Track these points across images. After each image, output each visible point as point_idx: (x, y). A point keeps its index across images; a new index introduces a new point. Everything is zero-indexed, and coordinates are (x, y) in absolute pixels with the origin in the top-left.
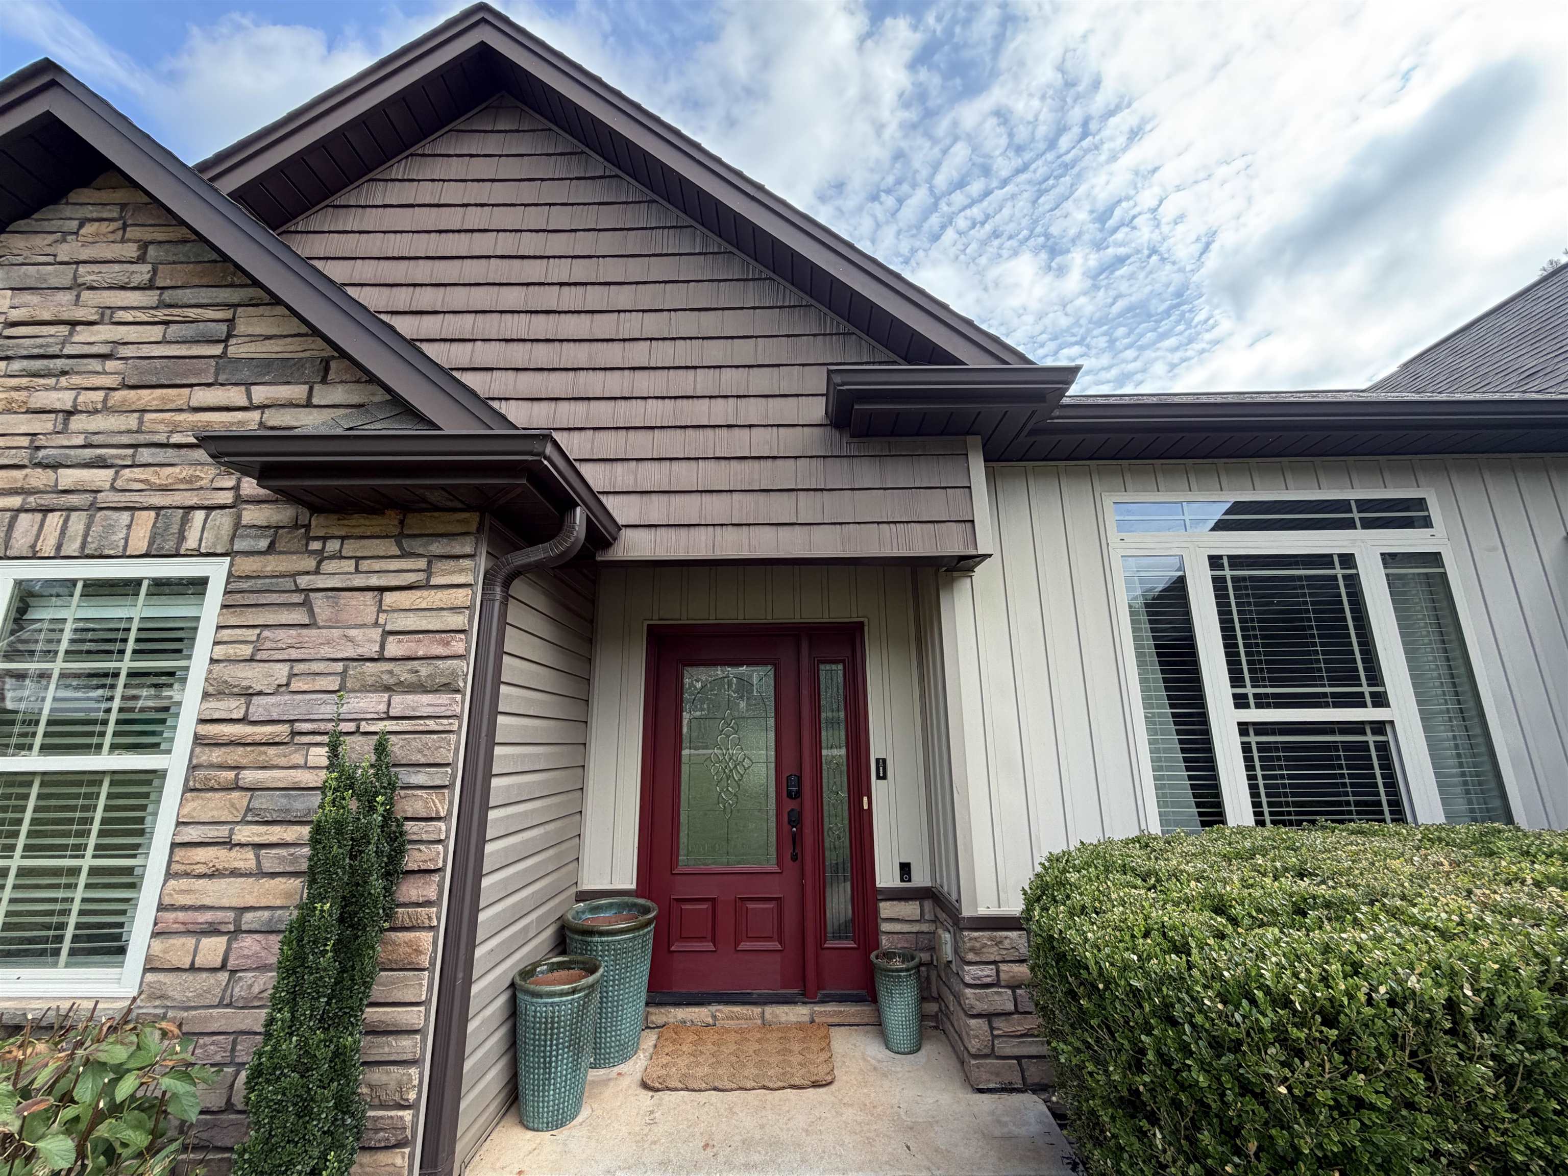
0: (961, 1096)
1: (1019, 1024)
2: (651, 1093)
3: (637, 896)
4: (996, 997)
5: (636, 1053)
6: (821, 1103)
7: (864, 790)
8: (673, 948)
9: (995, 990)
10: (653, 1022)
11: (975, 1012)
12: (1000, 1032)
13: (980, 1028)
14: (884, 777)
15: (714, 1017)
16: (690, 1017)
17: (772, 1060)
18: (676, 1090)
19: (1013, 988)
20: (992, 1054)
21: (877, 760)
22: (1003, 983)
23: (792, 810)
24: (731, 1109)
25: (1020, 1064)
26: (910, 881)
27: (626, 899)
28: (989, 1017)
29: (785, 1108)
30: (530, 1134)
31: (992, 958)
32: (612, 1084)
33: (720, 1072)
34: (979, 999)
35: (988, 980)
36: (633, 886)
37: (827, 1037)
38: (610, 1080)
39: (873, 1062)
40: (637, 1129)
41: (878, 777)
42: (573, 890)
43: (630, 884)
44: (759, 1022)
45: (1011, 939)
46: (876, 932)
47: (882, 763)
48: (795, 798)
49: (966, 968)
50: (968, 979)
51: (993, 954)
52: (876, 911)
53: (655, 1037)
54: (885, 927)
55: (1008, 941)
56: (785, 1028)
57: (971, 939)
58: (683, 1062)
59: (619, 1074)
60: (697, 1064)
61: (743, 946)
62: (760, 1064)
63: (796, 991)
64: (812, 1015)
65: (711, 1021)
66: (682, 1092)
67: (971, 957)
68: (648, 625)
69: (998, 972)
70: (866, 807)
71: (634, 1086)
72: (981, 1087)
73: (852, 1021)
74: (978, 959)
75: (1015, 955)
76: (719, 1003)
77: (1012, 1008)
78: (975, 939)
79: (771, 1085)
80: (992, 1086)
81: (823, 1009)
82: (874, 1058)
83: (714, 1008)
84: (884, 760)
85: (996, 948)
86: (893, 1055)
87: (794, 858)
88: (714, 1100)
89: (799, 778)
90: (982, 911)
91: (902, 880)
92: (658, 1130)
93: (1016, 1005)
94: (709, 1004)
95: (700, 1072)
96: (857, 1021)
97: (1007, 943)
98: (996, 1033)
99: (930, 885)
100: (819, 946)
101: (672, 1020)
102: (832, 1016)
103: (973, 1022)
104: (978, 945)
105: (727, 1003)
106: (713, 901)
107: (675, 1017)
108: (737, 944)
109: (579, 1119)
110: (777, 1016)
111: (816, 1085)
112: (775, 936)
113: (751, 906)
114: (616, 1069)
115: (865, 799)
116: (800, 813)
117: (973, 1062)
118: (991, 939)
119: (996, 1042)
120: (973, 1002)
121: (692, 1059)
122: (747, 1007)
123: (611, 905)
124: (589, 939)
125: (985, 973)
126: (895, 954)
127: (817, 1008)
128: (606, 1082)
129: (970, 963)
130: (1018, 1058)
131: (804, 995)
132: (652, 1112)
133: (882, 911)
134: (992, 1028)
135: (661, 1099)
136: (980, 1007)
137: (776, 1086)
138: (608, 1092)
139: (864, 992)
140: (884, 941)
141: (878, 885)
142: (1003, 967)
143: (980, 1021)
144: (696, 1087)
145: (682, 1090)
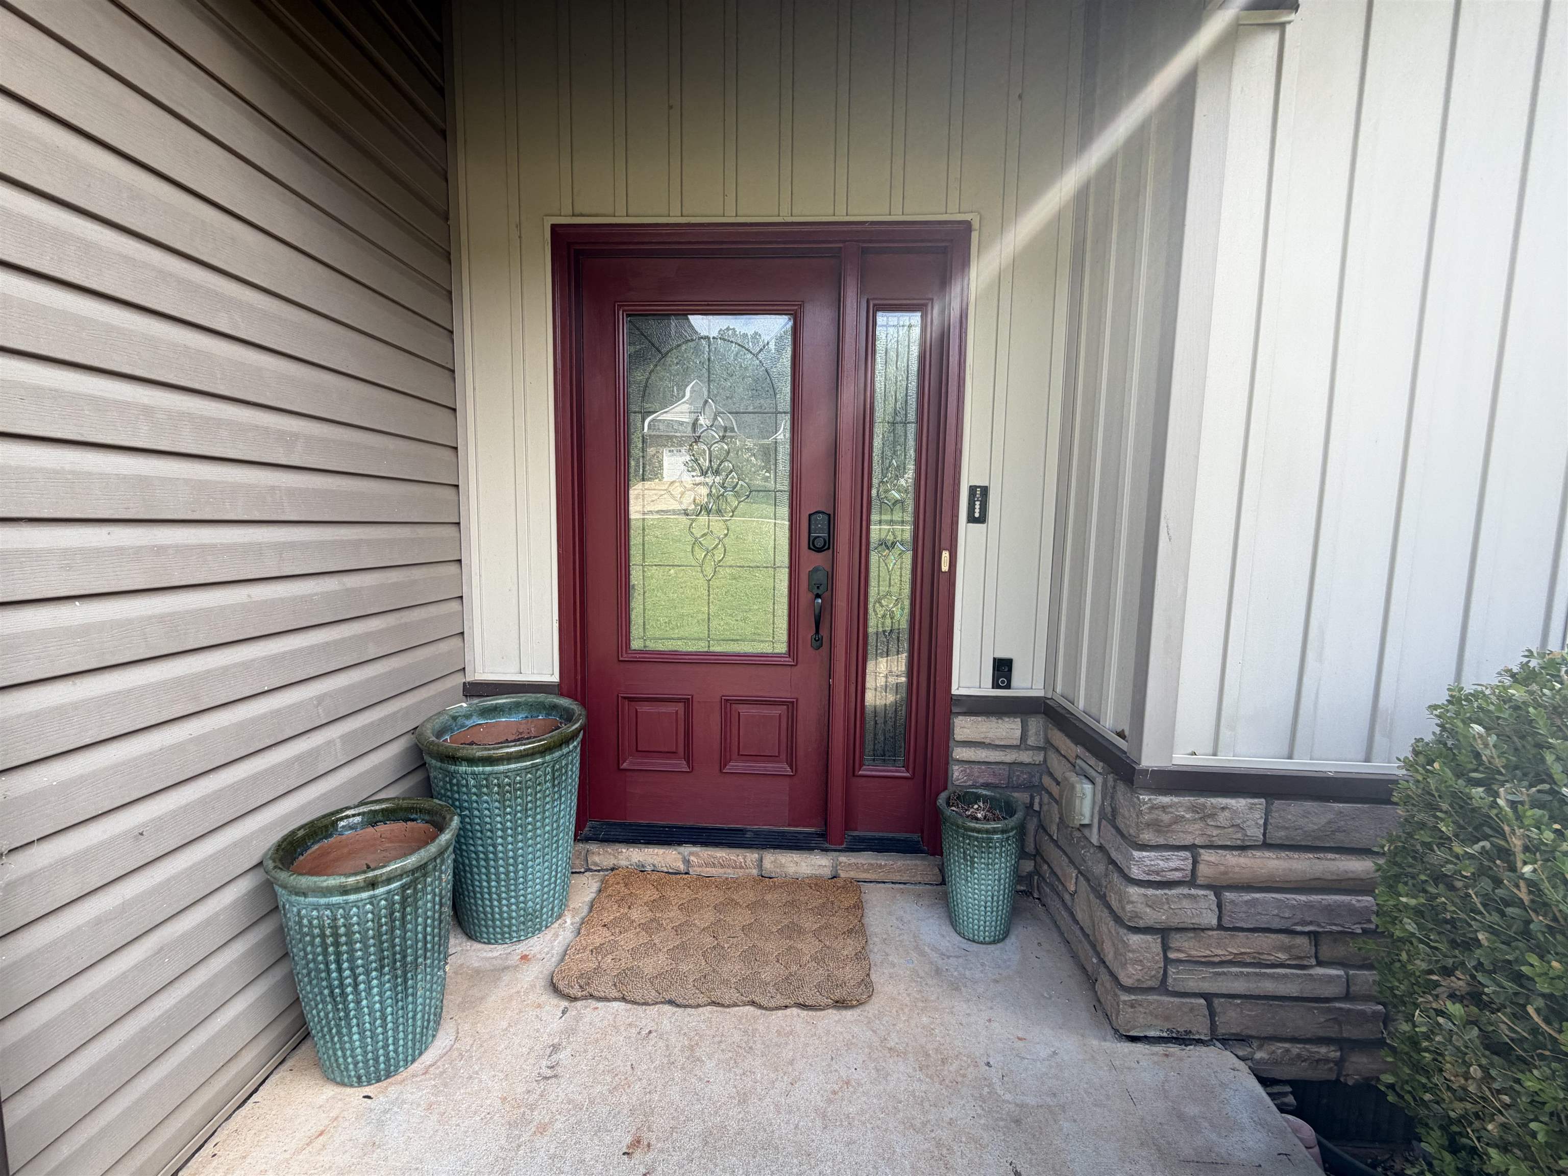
0: (1095, 1043)
1: (1218, 946)
2: (564, 1004)
3: (562, 695)
4: (1186, 903)
5: (559, 916)
6: (849, 1045)
7: (945, 540)
8: (625, 766)
9: (1185, 891)
10: (596, 864)
11: (1141, 924)
12: (1181, 956)
13: (1148, 949)
14: (982, 519)
15: (687, 862)
16: (651, 861)
17: (770, 946)
18: (606, 999)
19: (1217, 889)
20: (1163, 988)
21: (973, 489)
22: (1200, 881)
23: (816, 570)
24: (691, 1048)
25: (1210, 1006)
26: (1008, 686)
27: (541, 697)
28: (1164, 933)
29: (787, 1054)
30: (330, 1091)
31: (1188, 840)
32: (506, 978)
33: (683, 967)
34: (1152, 904)
35: (1177, 876)
36: (556, 678)
37: (859, 906)
38: (506, 968)
39: (934, 956)
40: (520, 1089)
41: (971, 519)
42: (459, 680)
43: (549, 673)
44: (755, 872)
45: (1235, 812)
46: (946, 759)
47: (980, 494)
48: (819, 550)
49: (1136, 854)
50: (1136, 872)
51: (1192, 834)
52: (948, 730)
53: (595, 886)
54: (960, 753)
55: (1227, 813)
56: (795, 884)
57: (1153, 808)
58: (630, 940)
59: (524, 958)
60: (650, 948)
61: (735, 766)
62: (751, 955)
63: (812, 830)
64: (835, 867)
65: (682, 867)
66: (615, 1004)
67: (1147, 836)
68: (554, 227)
69: (1195, 863)
70: (945, 568)
71: (541, 983)
72: (1131, 1033)
73: (897, 878)
74: (1161, 841)
75: (1237, 837)
76: (694, 843)
77: (1214, 922)
78: (1164, 808)
79: (764, 1003)
80: (1152, 1033)
81: (853, 861)
82: (934, 949)
83: (687, 850)
84: (985, 490)
85: (1199, 825)
86: (965, 944)
87: (818, 641)
88: (666, 1025)
89: (831, 519)
90: (1181, 759)
91: (996, 685)
92: (558, 1092)
93: (1220, 918)
94: (680, 843)
95: (650, 965)
96: (905, 878)
97: (1223, 818)
98: (1172, 955)
99: (1041, 694)
100: (851, 771)
101: (624, 863)
102: (867, 871)
103: (1135, 939)
104: (1166, 818)
105: (705, 844)
106: (687, 702)
107: (627, 859)
108: (723, 763)
109: (428, 1057)
110: (782, 866)
111: (841, 1004)
112: (783, 756)
113: (743, 709)
114: (521, 948)
115: (945, 555)
116: (831, 576)
117: (1125, 997)
118: (1193, 809)
119: (1171, 970)
120: (1141, 908)
121: (644, 938)
122: (738, 851)
123: (517, 705)
124: (453, 768)
125: (1172, 865)
126: (977, 798)
127: (843, 858)
128: (498, 972)
129: (1144, 847)
130: (1208, 997)
131: (823, 836)
132: (555, 1048)
133: (957, 730)
134: (1165, 948)
135: (578, 1018)
136: (1151, 917)
137: (772, 1004)
138: (497, 995)
139: (916, 837)
140: (957, 773)
141: (954, 691)
142: (1207, 856)
143: (1149, 938)
144: (638, 998)
145: (615, 999)
